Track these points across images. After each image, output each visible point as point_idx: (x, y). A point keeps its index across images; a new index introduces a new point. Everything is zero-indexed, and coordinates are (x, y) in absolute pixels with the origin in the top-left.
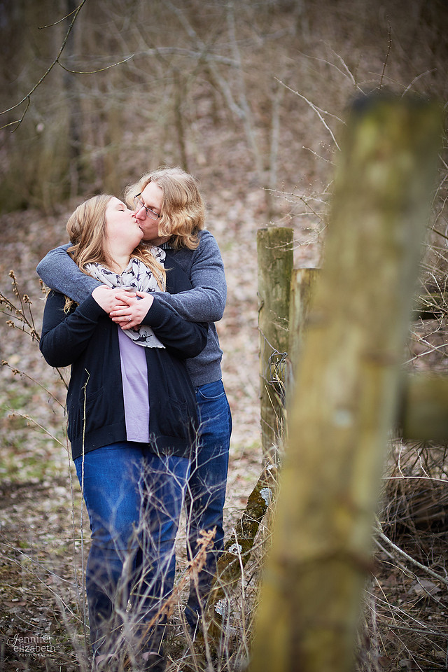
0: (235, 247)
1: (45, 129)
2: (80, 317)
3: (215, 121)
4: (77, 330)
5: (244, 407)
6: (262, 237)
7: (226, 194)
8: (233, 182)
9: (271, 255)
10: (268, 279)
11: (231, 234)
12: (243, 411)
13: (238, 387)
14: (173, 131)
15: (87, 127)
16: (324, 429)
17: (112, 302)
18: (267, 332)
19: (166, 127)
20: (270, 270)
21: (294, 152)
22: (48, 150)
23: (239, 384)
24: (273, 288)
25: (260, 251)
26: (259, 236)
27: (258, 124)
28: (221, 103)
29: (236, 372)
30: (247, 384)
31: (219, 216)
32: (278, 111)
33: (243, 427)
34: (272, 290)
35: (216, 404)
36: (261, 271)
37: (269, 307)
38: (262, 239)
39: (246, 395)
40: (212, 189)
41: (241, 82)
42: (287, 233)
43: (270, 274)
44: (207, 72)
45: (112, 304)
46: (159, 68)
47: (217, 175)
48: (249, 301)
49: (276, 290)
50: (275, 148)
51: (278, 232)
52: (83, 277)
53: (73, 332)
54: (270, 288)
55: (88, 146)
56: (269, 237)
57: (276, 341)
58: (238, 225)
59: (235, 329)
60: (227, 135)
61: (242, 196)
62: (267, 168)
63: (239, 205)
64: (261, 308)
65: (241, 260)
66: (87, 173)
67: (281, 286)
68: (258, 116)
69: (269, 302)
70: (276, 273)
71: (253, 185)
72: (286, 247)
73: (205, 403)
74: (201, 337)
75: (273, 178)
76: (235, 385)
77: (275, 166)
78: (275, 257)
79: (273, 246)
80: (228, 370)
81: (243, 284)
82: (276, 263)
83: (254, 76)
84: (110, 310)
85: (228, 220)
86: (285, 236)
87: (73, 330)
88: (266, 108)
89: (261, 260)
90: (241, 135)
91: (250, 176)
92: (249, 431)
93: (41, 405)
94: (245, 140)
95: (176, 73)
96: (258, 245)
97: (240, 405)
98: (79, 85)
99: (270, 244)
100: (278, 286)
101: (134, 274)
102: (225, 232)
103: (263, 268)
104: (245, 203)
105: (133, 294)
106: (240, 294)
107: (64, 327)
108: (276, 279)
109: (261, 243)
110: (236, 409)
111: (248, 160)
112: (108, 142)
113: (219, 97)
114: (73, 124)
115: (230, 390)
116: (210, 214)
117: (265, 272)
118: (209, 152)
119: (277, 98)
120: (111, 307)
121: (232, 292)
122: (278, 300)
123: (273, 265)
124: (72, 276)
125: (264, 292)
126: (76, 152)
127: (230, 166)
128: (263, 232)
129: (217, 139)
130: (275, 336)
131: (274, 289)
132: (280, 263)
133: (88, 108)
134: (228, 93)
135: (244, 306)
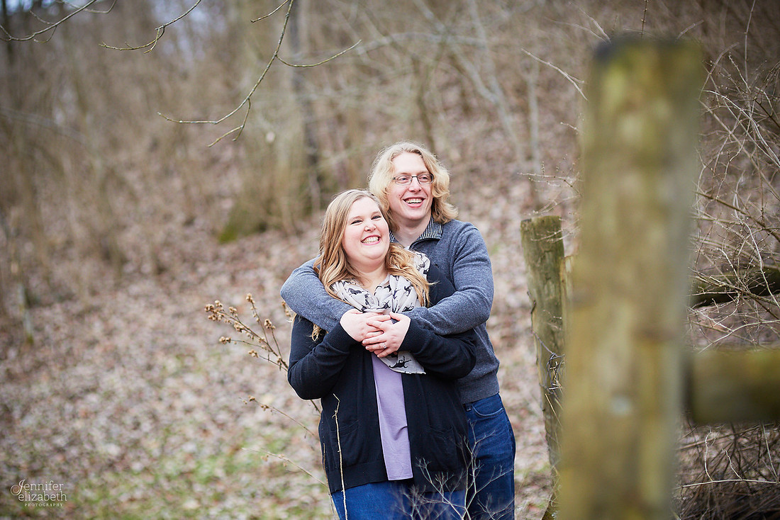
0: (502, 250)
1: (276, 138)
2: (329, 349)
3: (467, 110)
4: (327, 364)
5: (530, 427)
6: (526, 229)
7: (487, 191)
8: (493, 176)
9: (538, 249)
10: (538, 276)
11: (497, 236)
12: (529, 431)
13: (520, 404)
14: (420, 127)
15: (323, 131)
16: (601, 420)
17: (363, 329)
18: (543, 335)
19: (412, 123)
20: (538, 265)
21: (558, 135)
22: (283, 162)
23: (522, 402)
24: (544, 284)
25: (525, 244)
26: (523, 229)
27: (513, 110)
28: (470, 89)
29: (518, 389)
30: (531, 400)
31: (481, 216)
32: (534, 93)
33: (531, 450)
34: (544, 288)
35: (493, 421)
36: (529, 267)
37: (542, 307)
38: (526, 231)
39: (531, 413)
40: (470, 187)
41: (490, 65)
42: (554, 222)
43: (539, 269)
44: (452, 59)
45: (363, 331)
46: (396, 57)
47: (474, 171)
48: (523, 307)
49: (548, 287)
50: (536, 135)
51: (543, 221)
52: (329, 301)
53: (323, 366)
54: (541, 285)
55: (327, 153)
56: (534, 229)
57: (554, 344)
58: (504, 224)
59: (510, 340)
60: (480, 124)
61: (504, 191)
62: (529, 158)
63: (502, 202)
64: (533, 309)
65: (510, 263)
66: (329, 183)
67: (553, 282)
68: (514, 100)
69: (541, 301)
70: (546, 268)
71: (515, 178)
72: (554, 237)
73: (482, 421)
74: (468, 357)
75: (537, 167)
76: (517, 403)
77: (538, 154)
78: (543, 250)
79: (539, 237)
80: (508, 387)
81: (515, 289)
82: (544, 257)
83: (504, 57)
84: (362, 338)
85: (492, 220)
86: (552, 225)
87: (323, 363)
88: (521, 90)
89: (528, 255)
90: (496, 124)
91: (512, 168)
92: (538, 453)
93: (302, 447)
94: (501, 129)
95: (415, 62)
96: (523, 238)
97: (526, 425)
98: (309, 86)
99: (536, 235)
100: (550, 282)
101: (390, 289)
102: (489, 233)
103: (530, 264)
104: (508, 198)
105: (387, 316)
106: (513, 300)
107: (312, 359)
108: (546, 274)
109: (525, 236)
110: (520, 430)
111: (507, 151)
112: (348, 145)
113: (466, 83)
114: (308, 129)
115: (512, 410)
116: (471, 214)
117: (534, 268)
118: (463, 146)
119: (532, 78)
120: (362, 335)
121: (504, 299)
122: (551, 298)
123: (542, 259)
124: (316, 301)
125: (534, 291)
126: (314, 160)
127: (488, 159)
128: (526, 223)
129: (469, 131)
130: (552, 338)
131: (546, 286)
132: (549, 256)
133: (322, 111)
134: (476, 77)
135: (519, 314)
